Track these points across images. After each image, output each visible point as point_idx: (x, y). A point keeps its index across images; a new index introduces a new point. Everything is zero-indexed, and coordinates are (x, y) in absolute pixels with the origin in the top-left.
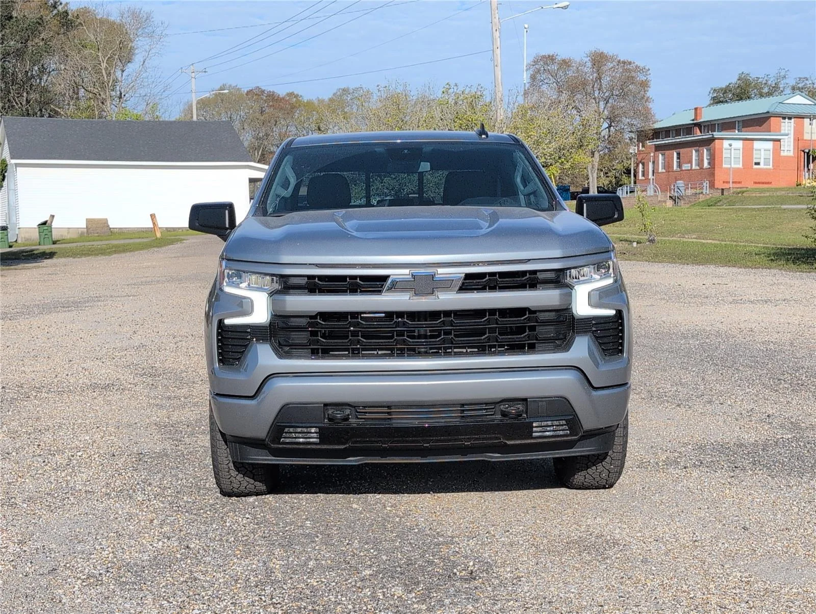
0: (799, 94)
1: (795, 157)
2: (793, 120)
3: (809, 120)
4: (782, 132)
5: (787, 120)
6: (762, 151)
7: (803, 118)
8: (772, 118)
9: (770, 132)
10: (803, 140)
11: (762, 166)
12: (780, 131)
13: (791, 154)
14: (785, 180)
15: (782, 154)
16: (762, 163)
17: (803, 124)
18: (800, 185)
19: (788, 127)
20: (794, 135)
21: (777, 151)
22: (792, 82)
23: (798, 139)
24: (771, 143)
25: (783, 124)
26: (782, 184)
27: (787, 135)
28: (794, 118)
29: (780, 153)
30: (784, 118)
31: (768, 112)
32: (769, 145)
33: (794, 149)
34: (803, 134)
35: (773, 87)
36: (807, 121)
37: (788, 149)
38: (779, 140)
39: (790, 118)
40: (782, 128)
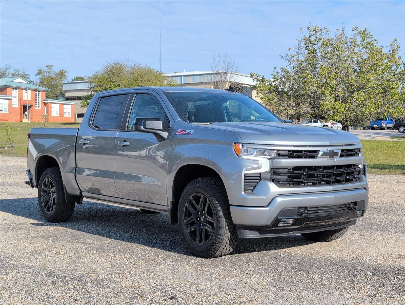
0: (20, 78)
1: (19, 108)
2: (18, 90)
3: (25, 90)
4: (13, 95)
5: (15, 90)
6: (4, 104)
7: (23, 89)
8: (8, 88)
9: (7, 95)
10: (23, 100)
11: (3, 112)
12: (12, 95)
13: (17, 106)
14: (14, 119)
15: (13, 106)
16: (3, 111)
17: (22, 92)
18: (21, 122)
19: (15, 93)
20: (18, 97)
21: (10, 105)
22: (12, 71)
23: (20, 99)
24: (8, 100)
25: (13, 92)
26: (13, 121)
27: (15, 97)
28: (19, 89)
29: (12, 106)
30: (13, 89)
31: (6, 85)
32: (7, 102)
33: (18, 104)
34: (22, 97)
35: (3, 73)
36: (24, 91)
37: (16, 104)
38: (11, 100)
39: (16, 89)
40: (13, 94)
